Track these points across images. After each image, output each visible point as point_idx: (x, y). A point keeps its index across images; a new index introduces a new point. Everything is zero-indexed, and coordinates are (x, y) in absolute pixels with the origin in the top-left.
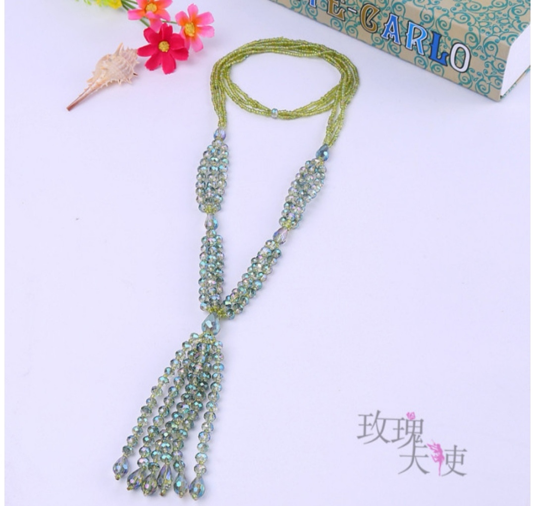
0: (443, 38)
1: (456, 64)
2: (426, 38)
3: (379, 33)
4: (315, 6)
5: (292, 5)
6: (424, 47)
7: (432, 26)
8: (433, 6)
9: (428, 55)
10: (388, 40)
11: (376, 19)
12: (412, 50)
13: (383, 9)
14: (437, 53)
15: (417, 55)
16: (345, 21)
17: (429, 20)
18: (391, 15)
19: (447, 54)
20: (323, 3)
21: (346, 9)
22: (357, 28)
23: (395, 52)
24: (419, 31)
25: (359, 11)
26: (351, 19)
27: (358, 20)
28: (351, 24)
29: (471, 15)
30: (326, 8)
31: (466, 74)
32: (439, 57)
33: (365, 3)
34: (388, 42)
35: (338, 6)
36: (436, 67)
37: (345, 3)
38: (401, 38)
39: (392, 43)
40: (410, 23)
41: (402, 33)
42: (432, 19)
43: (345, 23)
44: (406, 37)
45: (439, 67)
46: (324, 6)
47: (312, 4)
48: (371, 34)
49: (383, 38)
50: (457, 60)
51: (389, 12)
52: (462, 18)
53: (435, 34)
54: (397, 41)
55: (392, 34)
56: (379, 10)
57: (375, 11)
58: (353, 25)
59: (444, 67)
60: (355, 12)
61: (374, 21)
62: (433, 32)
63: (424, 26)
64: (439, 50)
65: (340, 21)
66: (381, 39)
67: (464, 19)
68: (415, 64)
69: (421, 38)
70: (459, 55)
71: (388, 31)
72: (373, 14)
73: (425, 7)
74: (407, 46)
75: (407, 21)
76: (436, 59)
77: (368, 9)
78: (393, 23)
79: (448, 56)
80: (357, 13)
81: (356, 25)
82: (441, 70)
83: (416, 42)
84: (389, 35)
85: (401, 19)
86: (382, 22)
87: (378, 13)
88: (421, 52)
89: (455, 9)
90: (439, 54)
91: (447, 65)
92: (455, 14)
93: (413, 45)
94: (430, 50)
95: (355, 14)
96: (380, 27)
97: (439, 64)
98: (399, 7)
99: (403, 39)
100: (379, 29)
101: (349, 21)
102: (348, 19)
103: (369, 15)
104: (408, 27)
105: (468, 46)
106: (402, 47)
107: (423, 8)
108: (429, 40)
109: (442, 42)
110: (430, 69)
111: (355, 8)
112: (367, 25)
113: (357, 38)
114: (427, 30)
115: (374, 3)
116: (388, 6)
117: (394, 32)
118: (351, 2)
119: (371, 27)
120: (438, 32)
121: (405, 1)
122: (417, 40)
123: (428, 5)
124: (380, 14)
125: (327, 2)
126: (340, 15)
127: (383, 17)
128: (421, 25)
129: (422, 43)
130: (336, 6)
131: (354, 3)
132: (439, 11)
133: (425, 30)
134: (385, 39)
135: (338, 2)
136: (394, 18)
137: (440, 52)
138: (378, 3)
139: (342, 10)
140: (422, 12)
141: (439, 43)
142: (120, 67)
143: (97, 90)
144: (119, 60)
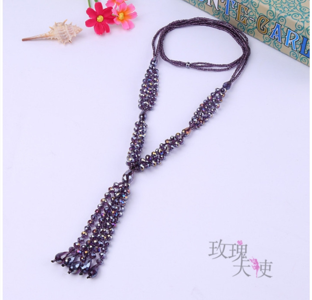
0: (309, 41)
2: (298, 40)
3: (268, 34)
4: (228, 15)
5: (214, 13)
6: (297, 45)
7: (303, 32)
8: (304, 20)
9: (299, 51)
10: (274, 39)
11: (267, 26)
12: (289, 47)
13: (272, 19)
14: (305, 50)
15: (292, 50)
16: (247, 25)
17: (301, 29)
18: (277, 24)
20: (233, 13)
21: (248, 18)
22: (254, 30)
23: (278, 48)
24: (294, 35)
25: (256, 20)
26: (251, 25)
27: (255, 25)
28: (251, 27)
30: (235, 17)
32: (306, 53)
33: (260, 15)
35: (243, 15)
36: (303, 59)
37: (247, 14)
39: (276, 42)
40: (288, 30)
41: (282, 36)
42: (303, 28)
43: (246, 27)
44: (286, 38)
45: (305, 59)
46: (234, 15)
47: (227, 13)
48: (263, 35)
49: (270, 38)
51: (275, 22)
53: (304, 38)
54: (279, 40)
55: (276, 36)
56: (269, 20)
57: (267, 20)
58: (252, 29)
59: (308, 59)
60: (254, 20)
61: (265, 27)
62: (303, 36)
64: (306, 48)
65: (244, 25)
66: (269, 38)
68: (290, 56)
69: (295, 40)
71: (274, 34)
72: (265, 23)
73: (298, 20)
74: (285, 44)
75: (287, 28)
76: (304, 54)
77: (262, 19)
78: (277, 29)
80: (255, 21)
81: (254, 29)
82: (307, 61)
83: (291, 42)
84: (275, 36)
85: (283, 27)
86: (271, 28)
88: (294, 48)
90: (306, 51)
93: (289, 44)
94: (300, 48)
95: (254, 22)
96: (269, 31)
97: (306, 57)
98: (282, 19)
99: (283, 39)
100: (268, 32)
101: (250, 26)
102: (249, 24)
103: (262, 23)
104: (287, 32)
106: (282, 44)
107: (297, 21)
108: (300, 42)
109: (308, 43)
110: (300, 60)
111: (254, 18)
112: (261, 29)
113: (253, 37)
114: (299, 35)
115: (266, 16)
116: (275, 18)
117: (278, 35)
118: (251, 14)
119: (263, 30)
120: (306, 37)
121: (286, 15)
122: (293, 41)
123: (301, 19)
124: (270, 23)
125: (236, 13)
126: (244, 22)
127: (271, 25)
128: (296, 31)
129: (295, 43)
130: (241, 16)
131: (254, 14)
132: (307, 23)
133: (298, 35)
134: (272, 39)
135: (243, 13)
136: (278, 26)
137: (307, 49)
138: (269, 15)
139: (245, 19)
140: (296, 23)
141: (306, 44)
142: (60, 32)
143: (44, 38)
144: (62, 28)
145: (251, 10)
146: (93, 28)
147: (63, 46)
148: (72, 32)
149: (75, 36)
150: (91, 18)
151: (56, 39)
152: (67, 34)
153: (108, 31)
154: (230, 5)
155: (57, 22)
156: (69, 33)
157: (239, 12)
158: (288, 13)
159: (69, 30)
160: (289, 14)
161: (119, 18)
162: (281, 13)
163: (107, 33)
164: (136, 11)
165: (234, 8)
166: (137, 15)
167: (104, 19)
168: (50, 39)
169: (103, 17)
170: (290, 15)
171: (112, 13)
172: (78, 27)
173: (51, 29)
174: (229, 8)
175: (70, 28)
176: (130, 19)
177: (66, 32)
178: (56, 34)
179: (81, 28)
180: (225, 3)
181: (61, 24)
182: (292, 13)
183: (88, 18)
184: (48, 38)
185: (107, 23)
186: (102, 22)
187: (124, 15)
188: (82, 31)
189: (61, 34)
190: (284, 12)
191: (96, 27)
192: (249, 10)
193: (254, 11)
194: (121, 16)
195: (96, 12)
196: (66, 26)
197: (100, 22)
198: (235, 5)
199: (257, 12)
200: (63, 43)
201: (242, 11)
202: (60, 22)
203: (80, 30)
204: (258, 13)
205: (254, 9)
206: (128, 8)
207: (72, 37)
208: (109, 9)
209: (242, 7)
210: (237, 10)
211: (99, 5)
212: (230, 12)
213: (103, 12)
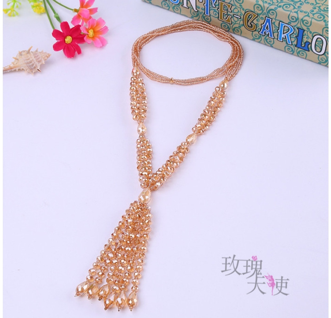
0: (305, 32)
1: (316, 50)
2: (293, 33)
3: (258, 31)
4: (209, 15)
5: (192, 15)
6: (291, 39)
7: (297, 24)
8: (297, 10)
9: (294, 44)
10: (265, 35)
11: (255, 21)
12: (283, 42)
13: (261, 14)
14: (302, 43)
15: (286, 45)
16: (231, 24)
17: (295, 20)
18: (266, 18)
19: (309, 43)
20: (215, 13)
21: (233, 16)
22: (241, 28)
23: (270, 44)
24: (288, 28)
25: (242, 17)
26: (236, 23)
27: (242, 22)
28: (237, 26)
29: (325, 14)
30: (217, 16)
31: (323, 56)
32: (303, 46)
33: (247, 11)
34: (265, 37)
35: (226, 14)
36: (301, 52)
37: (231, 12)
38: (274, 34)
39: (267, 38)
40: (280, 23)
41: (274, 30)
42: (297, 19)
43: (231, 25)
44: (278, 32)
45: (303, 52)
46: (216, 14)
47: (207, 13)
48: (252, 32)
49: (260, 34)
50: (316, 46)
51: (265, 16)
52: (319, 17)
53: (299, 29)
54: (271, 36)
55: (267, 31)
56: (257, 15)
57: (255, 16)
58: (238, 27)
59: (307, 52)
60: (240, 17)
61: (253, 23)
62: (298, 28)
63: (291, 24)
64: (303, 40)
65: (228, 24)
66: (259, 35)
67: (321, 18)
68: (285, 51)
69: (289, 33)
70: (318, 43)
71: (264, 29)
72: (253, 18)
73: (291, 11)
74: (278, 39)
75: (279, 21)
76: (301, 47)
77: (249, 15)
78: (268, 24)
79: (310, 44)
81: (240, 27)
82: (305, 54)
83: (285, 36)
84: (265, 32)
85: (273, 21)
86: (260, 23)
87: (257, 17)
88: (289, 42)
89: (313, 11)
90: (303, 43)
91: (309, 51)
92: (313, 14)
93: (283, 38)
94: (296, 40)
95: (240, 19)
96: (258, 27)
97: (303, 50)
98: (272, 13)
99: (276, 34)
100: (257, 28)
101: (235, 24)
102: (234, 22)
103: (249, 20)
104: (279, 26)
105: (324, 36)
106: (275, 39)
107: (290, 12)
108: (295, 34)
109: (305, 35)
110: (297, 55)
111: (239, 15)
112: (248, 26)
113: (241, 35)
114: (294, 27)
115: (253, 10)
116: (264, 12)
117: (269, 30)
118: (236, 11)
119: (251, 27)
120: (302, 28)
121: (276, 7)
122: (286, 34)
123: (293, 9)
124: (258, 18)
125: (218, 11)
126: (228, 20)
127: (260, 19)
128: (289, 24)
129: (290, 36)
130: (224, 14)
131: (238, 11)
132: (302, 13)
133: (292, 27)
134: (262, 35)
135: (226, 11)
136: (268, 20)
137: (304, 42)
138: (256, 10)
139: (229, 17)
140: (289, 15)
141: (303, 35)
142: (26, 62)
143: (8, 71)
144: (27, 57)
145: (235, 7)
146: (62, 51)
147: (31, 76)
148: (40, 59)
149: (44, 63)
150: (59, 41)
151: (23, 69)
152: (34, 63)
153: (80, 52)
154: (211, 4)
155: (20, 51)
156: (37, 61)
157: (221, 10)
158: (278, 4)
159: (36, 58)
160: (278, 6)
161: (89, 36)
162: (270, 6)
163: (79, 55)
164: (106, 25)
165: (215, 7)
166: (108, 29)
167: (73, 39)
168: (15, 71)
169: (72, 37)
170: (280, 6)
171: (81, 31)
172: (45, 53)
173: (14, 59)
174: (210, 8)
175: (36, 55)
176: (101, 34)
177: (33, 60)
178: (22, 64)
179: (48, 54)
180: (204, 2)
181: (25, 52)
182: (282, 4)
183: (54, 41)
184: (13, 70)
185: (76, 44)
186: (71, 43)
187: (94, 32)
188: (50, 57)
189: (28, 63)
190: (273, 4)
191: (65, 50)
192: (233, 7)
193: (239, 8)
194: (91, 33)
195: (63, 33)
196: (31, 53)
197: (69, 44)
198: (216, 4)
199: (242, 7)
200: (31, 73)
201: (225, 9)
202: (24, 50)
203: (48, 56)
204: (243, 9)
205: (238, 5)
206: (97, 24)
207: (41, 65)
208: (77, 28)
209: (224, 5)
210: (219, 8)
211: (65, 25)
212: (210, 11)
213: (71, 32)
